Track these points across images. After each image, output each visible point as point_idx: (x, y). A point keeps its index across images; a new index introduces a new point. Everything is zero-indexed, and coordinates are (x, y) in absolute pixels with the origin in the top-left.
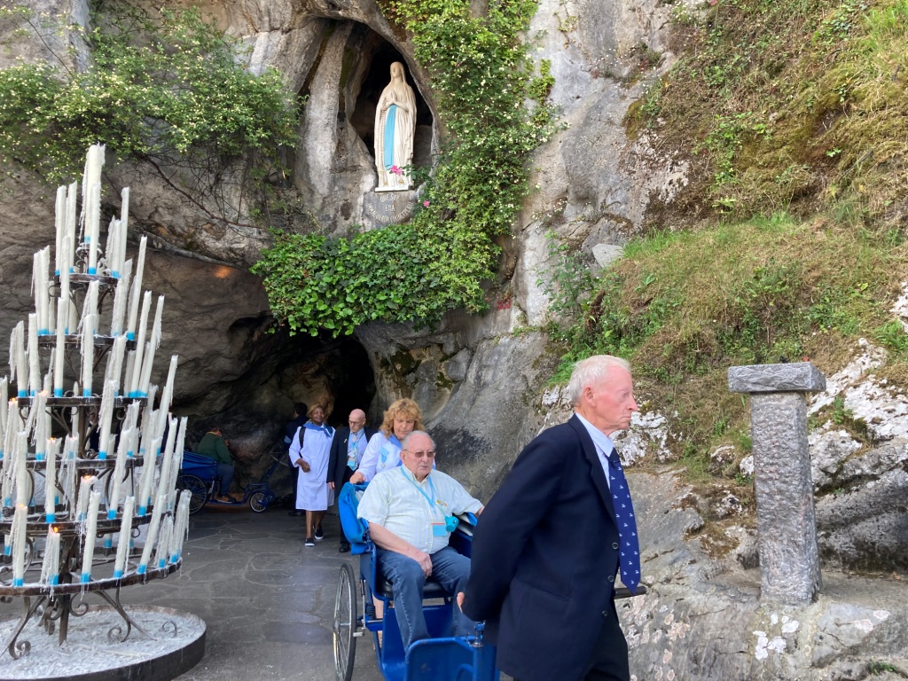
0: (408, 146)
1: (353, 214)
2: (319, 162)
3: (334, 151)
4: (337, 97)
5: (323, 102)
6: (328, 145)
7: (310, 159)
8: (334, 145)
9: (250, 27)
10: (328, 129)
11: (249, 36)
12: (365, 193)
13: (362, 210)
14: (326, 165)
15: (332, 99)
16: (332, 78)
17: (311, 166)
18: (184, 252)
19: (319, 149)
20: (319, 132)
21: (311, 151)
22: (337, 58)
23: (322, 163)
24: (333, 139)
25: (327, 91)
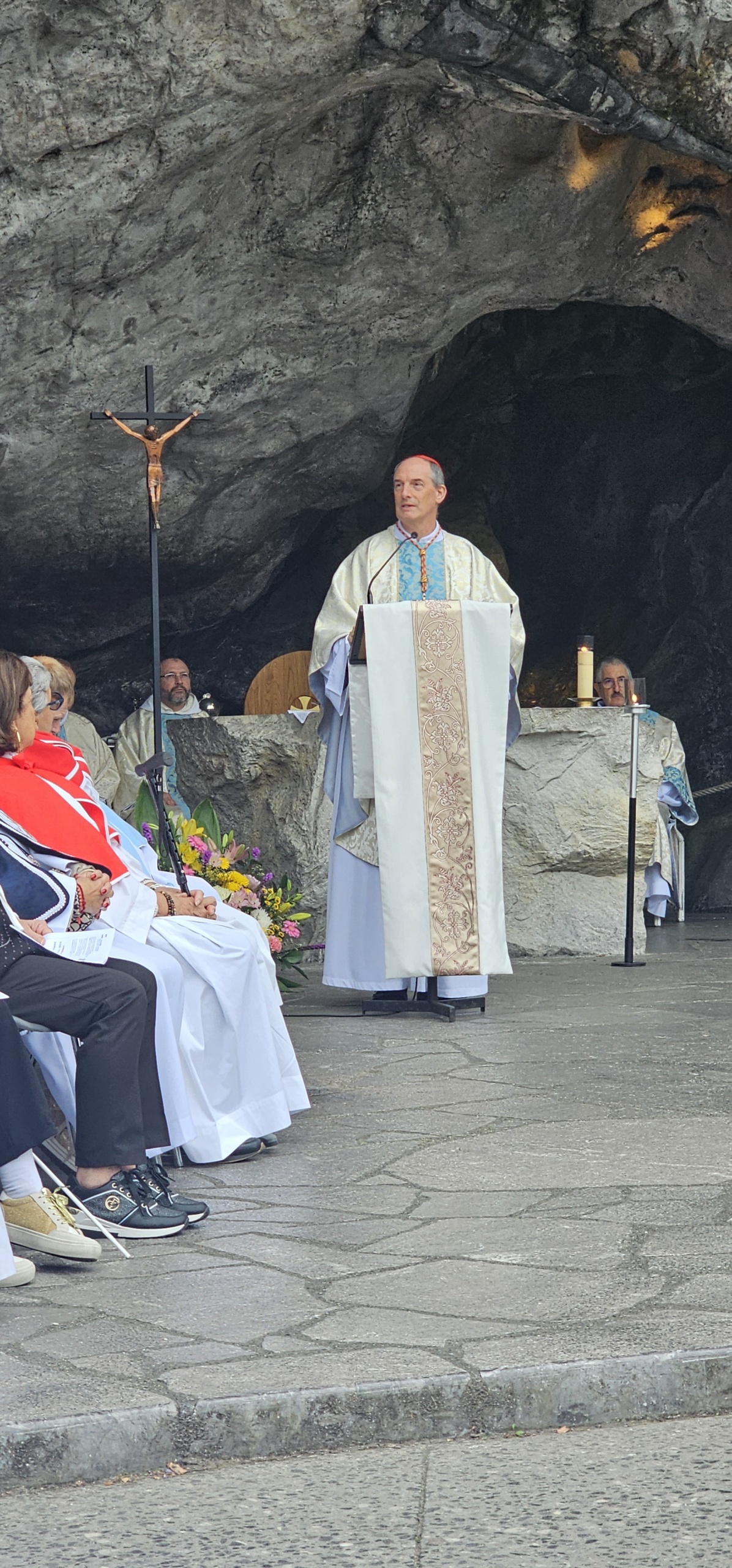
18: (653, 122)
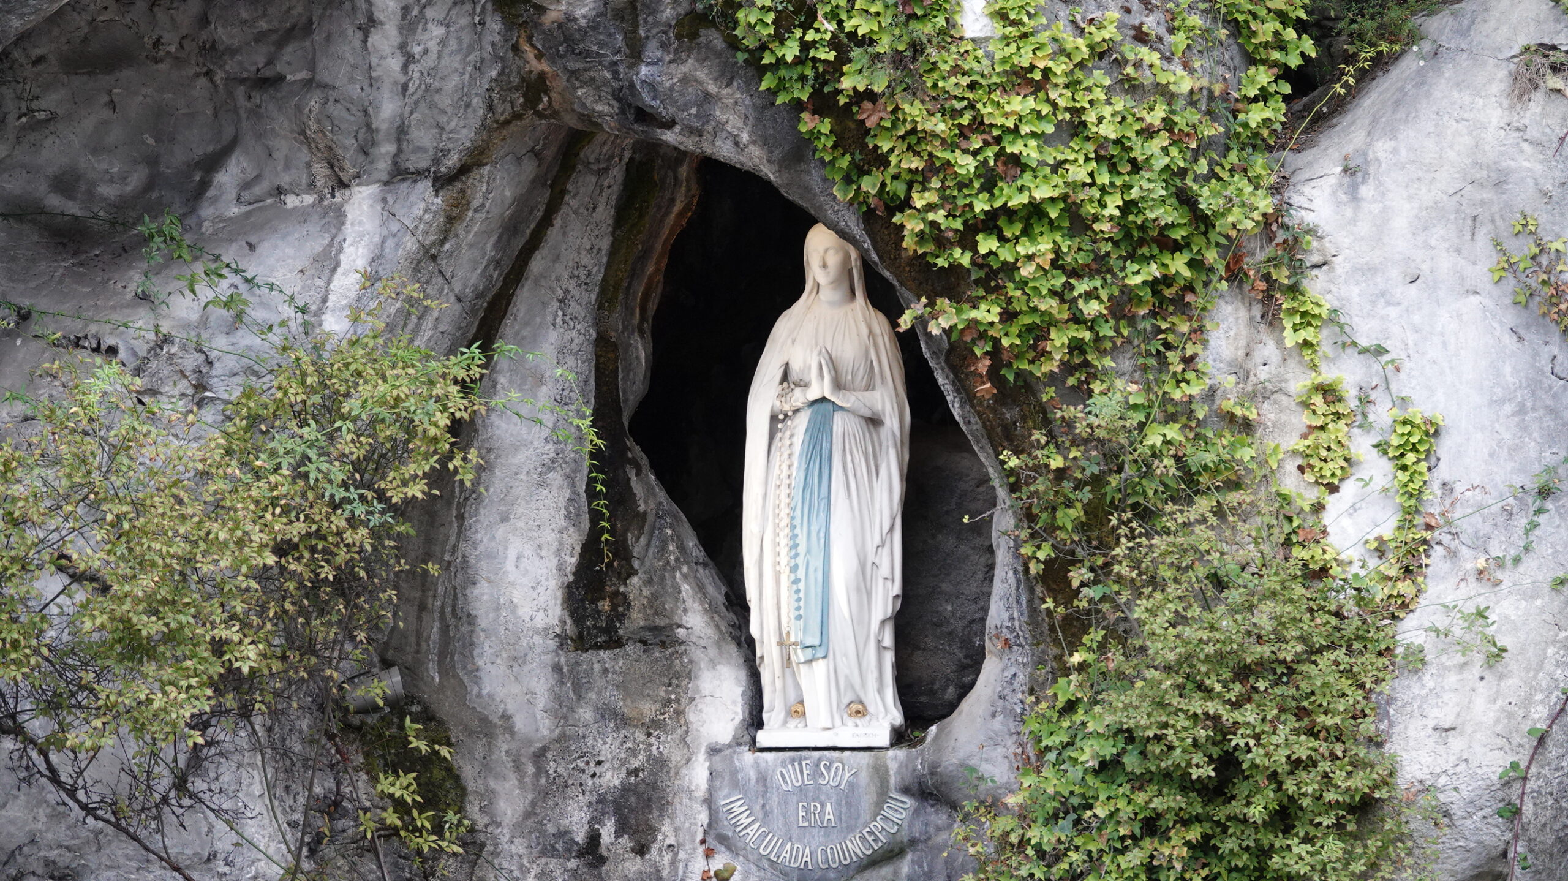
0: (885, 570)
1: (667, 833)
2: (513, 607)
3: (572, 561)
4: (589, 350)
5: (540, 381)
6: (550, 537)
7: (481, 597)
8: (574, 540)
9: (320, 170)
10: (556, 478)
11: (309, 199)
12: (714, 751)
13: (703, 818)
14: (540, 621)
15: (571, 361)
16: (571, 285)
17: (483, 622)
19: (512, 554)
20: (520, 490)
21: (484, 568)
22: (601, 208)
23: (525, 612)
24: (572, 518)
25: (553, 337)
